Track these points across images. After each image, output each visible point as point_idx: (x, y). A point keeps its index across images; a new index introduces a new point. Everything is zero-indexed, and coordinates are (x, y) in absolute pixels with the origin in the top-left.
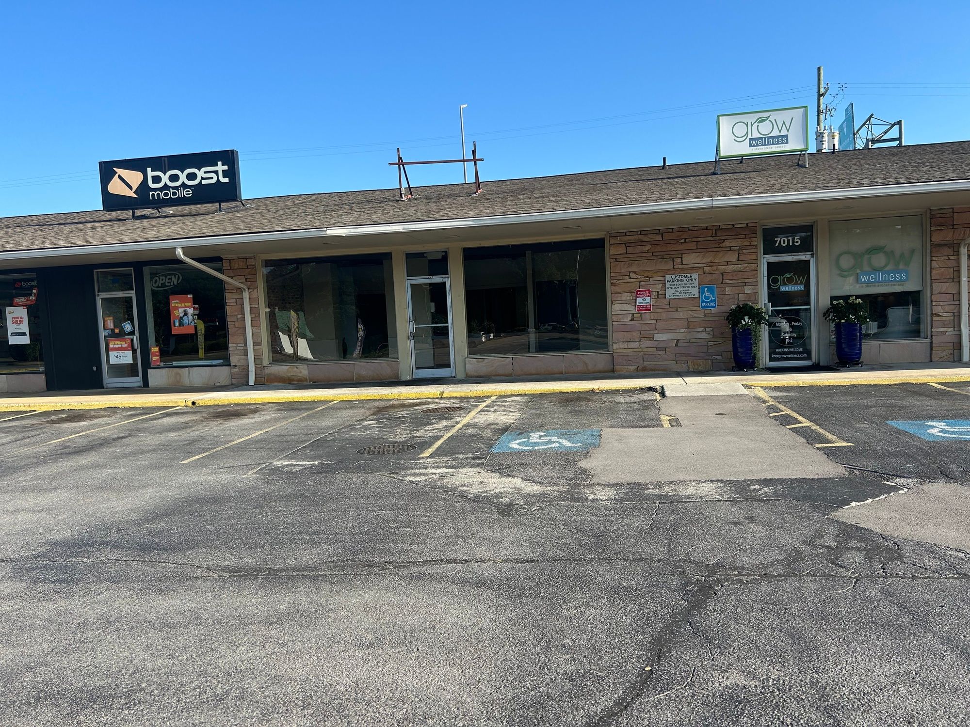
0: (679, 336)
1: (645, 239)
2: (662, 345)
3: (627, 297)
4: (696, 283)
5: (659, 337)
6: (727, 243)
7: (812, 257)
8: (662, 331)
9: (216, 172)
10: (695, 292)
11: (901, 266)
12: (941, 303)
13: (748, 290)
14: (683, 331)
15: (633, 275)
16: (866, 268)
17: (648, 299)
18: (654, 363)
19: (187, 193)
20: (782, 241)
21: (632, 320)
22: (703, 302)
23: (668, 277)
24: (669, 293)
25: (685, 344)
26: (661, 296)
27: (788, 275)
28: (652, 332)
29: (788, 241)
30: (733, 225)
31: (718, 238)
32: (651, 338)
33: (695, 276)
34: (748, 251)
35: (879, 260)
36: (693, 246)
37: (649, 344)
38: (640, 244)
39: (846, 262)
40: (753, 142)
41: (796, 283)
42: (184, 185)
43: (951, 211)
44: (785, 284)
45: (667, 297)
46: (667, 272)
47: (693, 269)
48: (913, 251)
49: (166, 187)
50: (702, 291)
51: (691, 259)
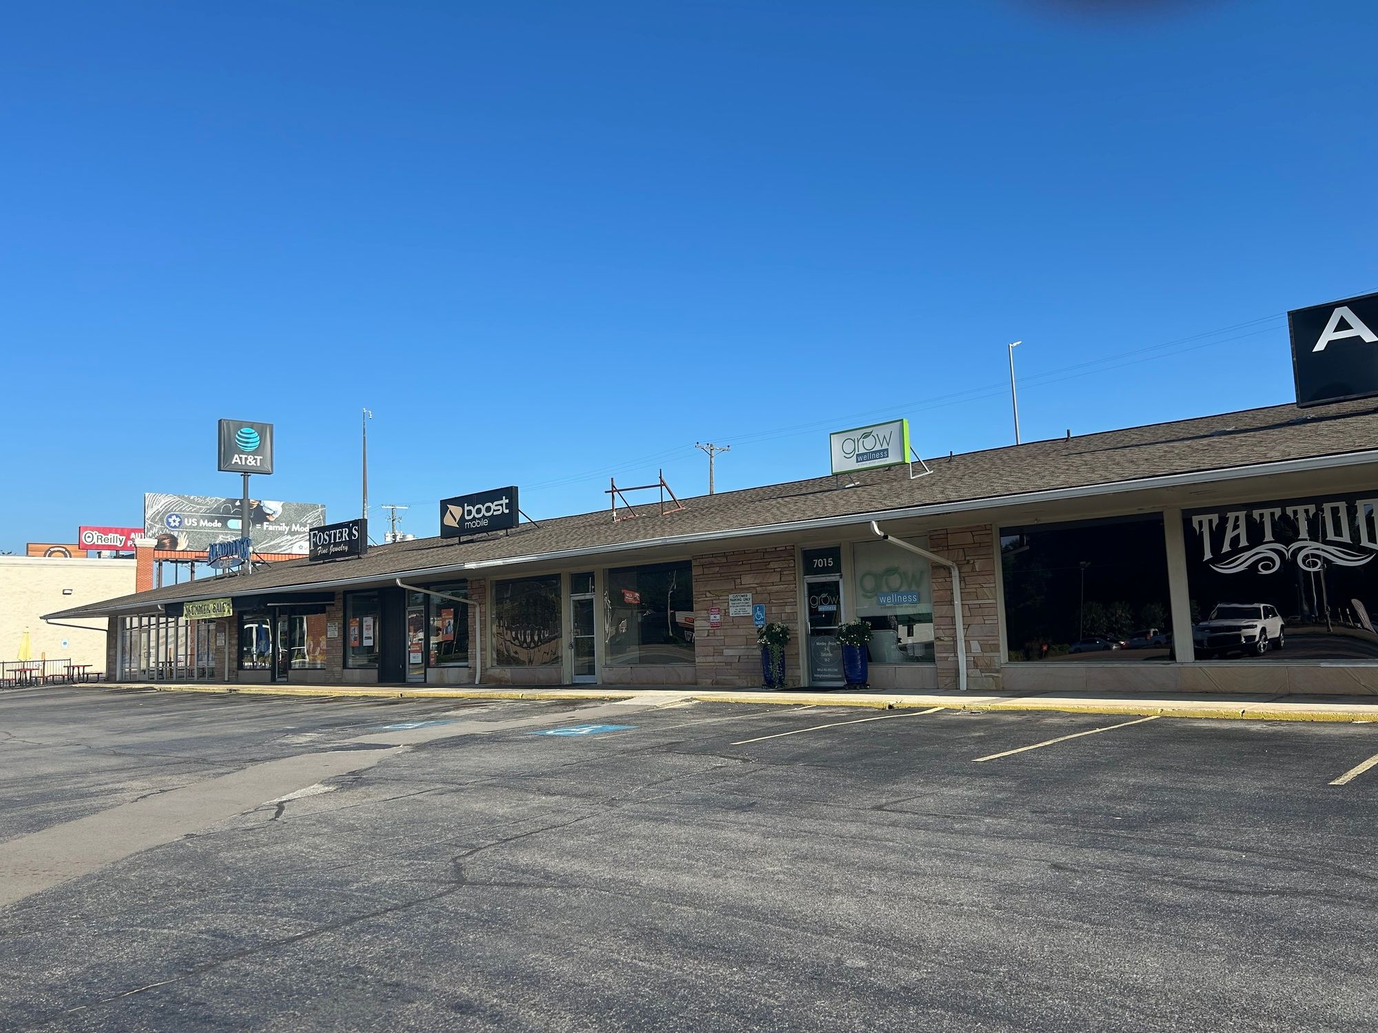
0: (741, 652)
1: (715, 561)
2: (729, 660)
3: (704, 614)
4: (751, 603)
5: (727, 652)
6: (772, 565)
7: (841, 578)
8: (729, 647)
9: (502, 505)
10: (750, 611)
11: (914, 588)
12: (942, 627)
13: (788, 609)
14: (743, 647)
15: (708, 594)
16: (885, 589)
17: (718, 617)
18: (724, 677)
19: (485, 523)
20: (819, 563)
21: (708, 636)
22: (756, 620)
23: (731, 597)
24: (732, 611)
25: (744, 661)
26: (726, 613)
27: (824, 596)
28: (721, 647)
29: (824, 561)
30: (776, 548)
31: (765, 560)
32: (721, 654)
33: (749, 596)
34: (787, 572)
35: (895, 581)
36: (748, 568)
37: (720, 659)
38: (713, 565)
39: (869, 583)
40: (861, 457)
41: (830, 604)
42: (484, 517)
44: (821, 604)
45: (731, 615)
46: (730, 591)
47: (748, 590)
48: (922, 572)
49: (474, 518)
50: (755, 611)
51: (748, 580)
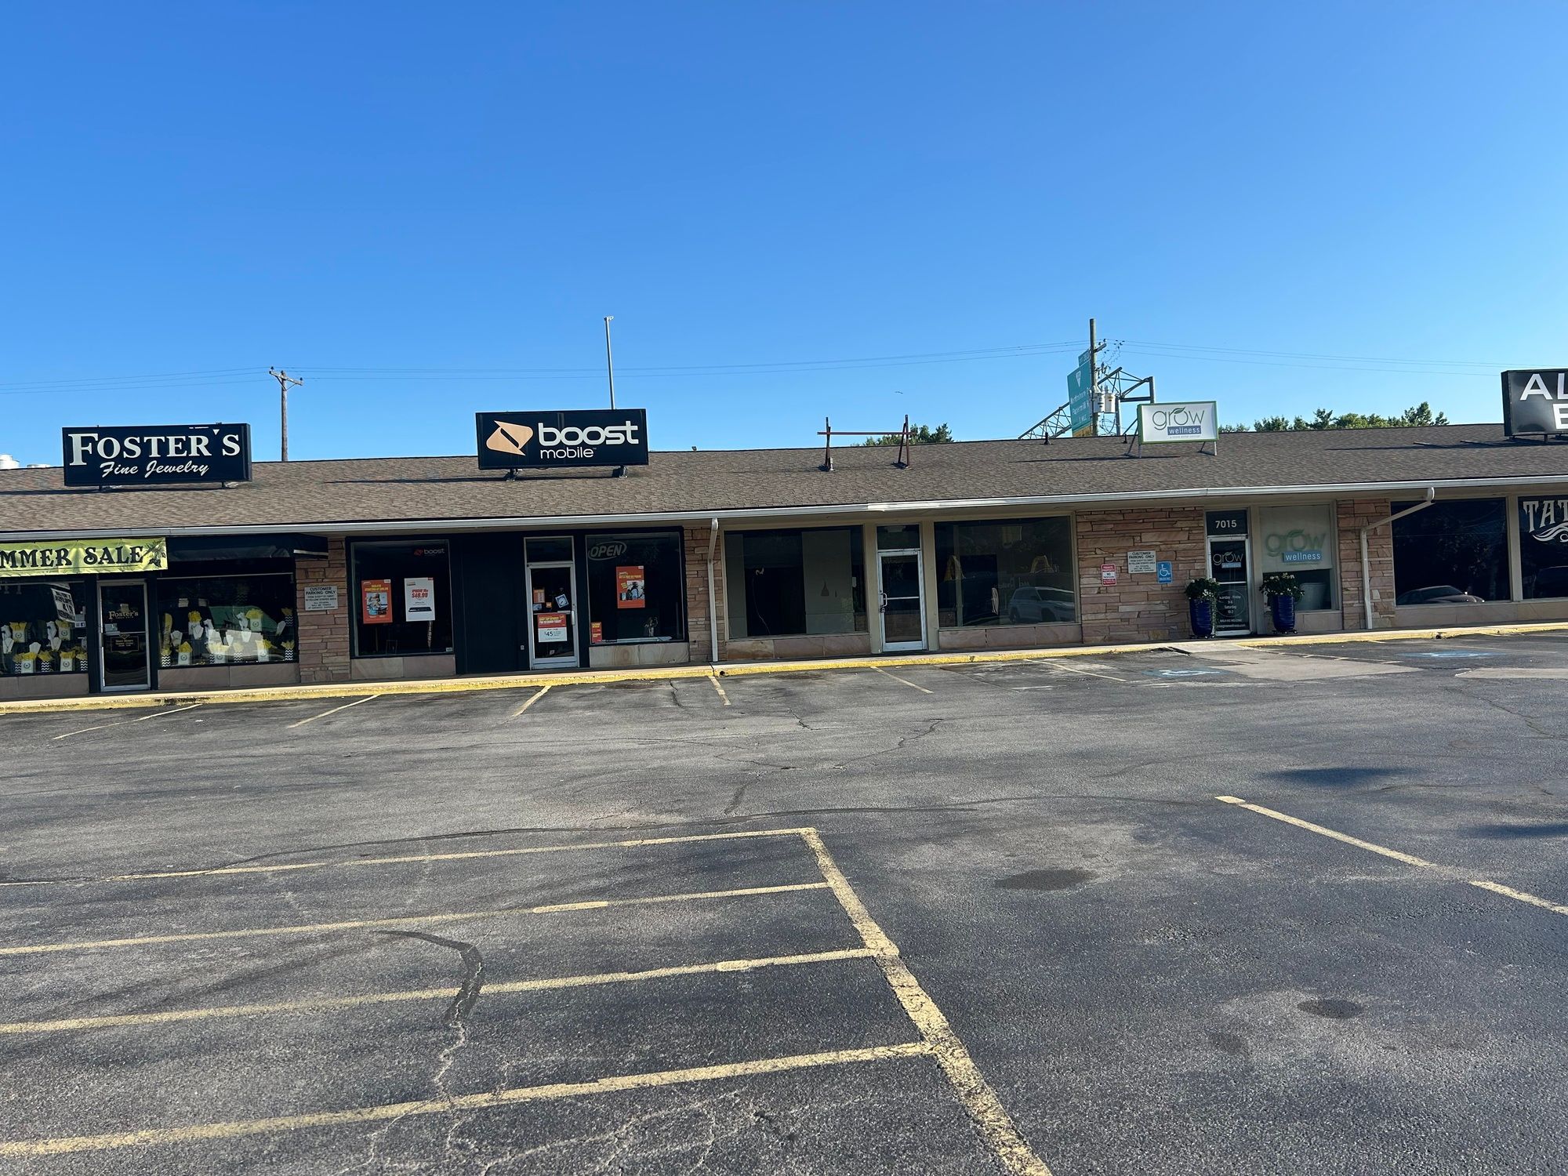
0: (1141, 608)
1: (1109, 518)
2: (1126, 616)
3: (1093, 571)
4: (1154, 560)
5: (1122, 608)
6: (1179, 525)
7: (1247, 538)
8: (1125, 603)
9: (624, 433)
10: (1153, 568)
11: (1316, 548)
12: (1349, 580)
13: (1198, 566)
14: (1143, 603)
15: (1098, 551)
16: (1289, 549)
17: (1113, 574)
18: (1119, 633)
19: (588, 454)
20: (1221, 524)
21: (1099, 593)
22: (1161, 576)
23: (1130, 554)
24: (1131, 569)
25: (1146, 616)
26: (1123, 571)
27: (1228, 554)
28: (1116, 604)
29: (1227, 523)
30: (1184, 508)
31: (1170, 519)
32: (1117, 610)
33: (1153, 553)
34: (1197, 532)
35: (1299, 542)
36: (1150, 526)
37: (1114, 615)
38: (1104, 522)
39: (1274, 543)
40: (1172, 430)
41: (1234, 561)
42: (584, 445)
43: (1352, 502)
44: (1225, 562)
45: (1130, 572)
46: (1128, 549)
47: (1150, 547)
48: (1324, 535)
49: (561, 445)
50: (1159, 567)
51: (1149, 538)
